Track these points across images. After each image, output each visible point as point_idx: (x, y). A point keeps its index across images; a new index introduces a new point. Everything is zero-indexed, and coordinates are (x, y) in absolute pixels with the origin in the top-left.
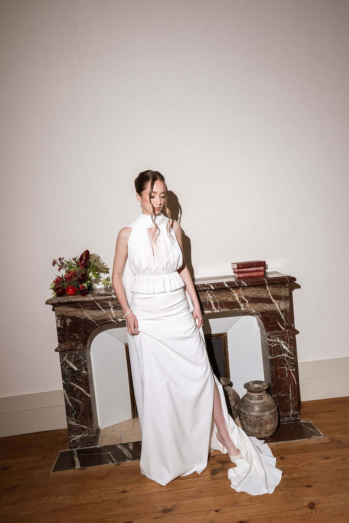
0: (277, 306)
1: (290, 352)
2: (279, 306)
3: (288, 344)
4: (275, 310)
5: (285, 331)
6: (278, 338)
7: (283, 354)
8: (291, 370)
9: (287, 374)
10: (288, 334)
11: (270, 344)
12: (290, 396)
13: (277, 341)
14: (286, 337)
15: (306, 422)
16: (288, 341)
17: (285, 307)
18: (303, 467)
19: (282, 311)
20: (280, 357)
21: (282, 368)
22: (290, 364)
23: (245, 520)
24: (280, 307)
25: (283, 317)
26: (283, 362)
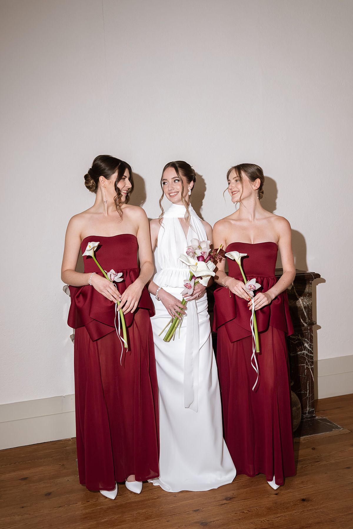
0: (301, 302)
1: (310, 349)
2: (303, 302)
3: (309, 341)
4: (299, 307)
5: (307, 327)
6: (300, 335)
7: (303, 351)
8: (310, 367)
9: (306, 371)
10: (309, 331)
11: (292, 341)
12: (307, 393)
13: (299, 338)
14: (307, 333)
15: (321, 418)
16: (309, 337)
17: (308, 303)
18: (336, 454)
19: (305, 308)
20: (301, 354)
21: (302, 365)
22: (309, 361)
23: (306, 498)
24: (303, 304)
25: (305, 314)
26: (303, 359)
